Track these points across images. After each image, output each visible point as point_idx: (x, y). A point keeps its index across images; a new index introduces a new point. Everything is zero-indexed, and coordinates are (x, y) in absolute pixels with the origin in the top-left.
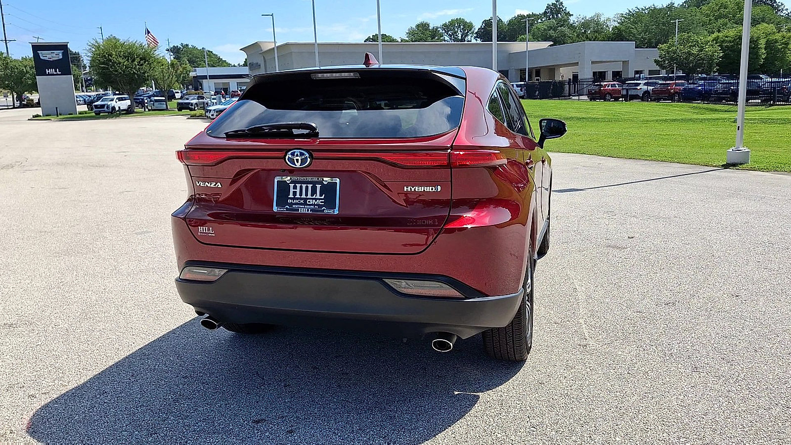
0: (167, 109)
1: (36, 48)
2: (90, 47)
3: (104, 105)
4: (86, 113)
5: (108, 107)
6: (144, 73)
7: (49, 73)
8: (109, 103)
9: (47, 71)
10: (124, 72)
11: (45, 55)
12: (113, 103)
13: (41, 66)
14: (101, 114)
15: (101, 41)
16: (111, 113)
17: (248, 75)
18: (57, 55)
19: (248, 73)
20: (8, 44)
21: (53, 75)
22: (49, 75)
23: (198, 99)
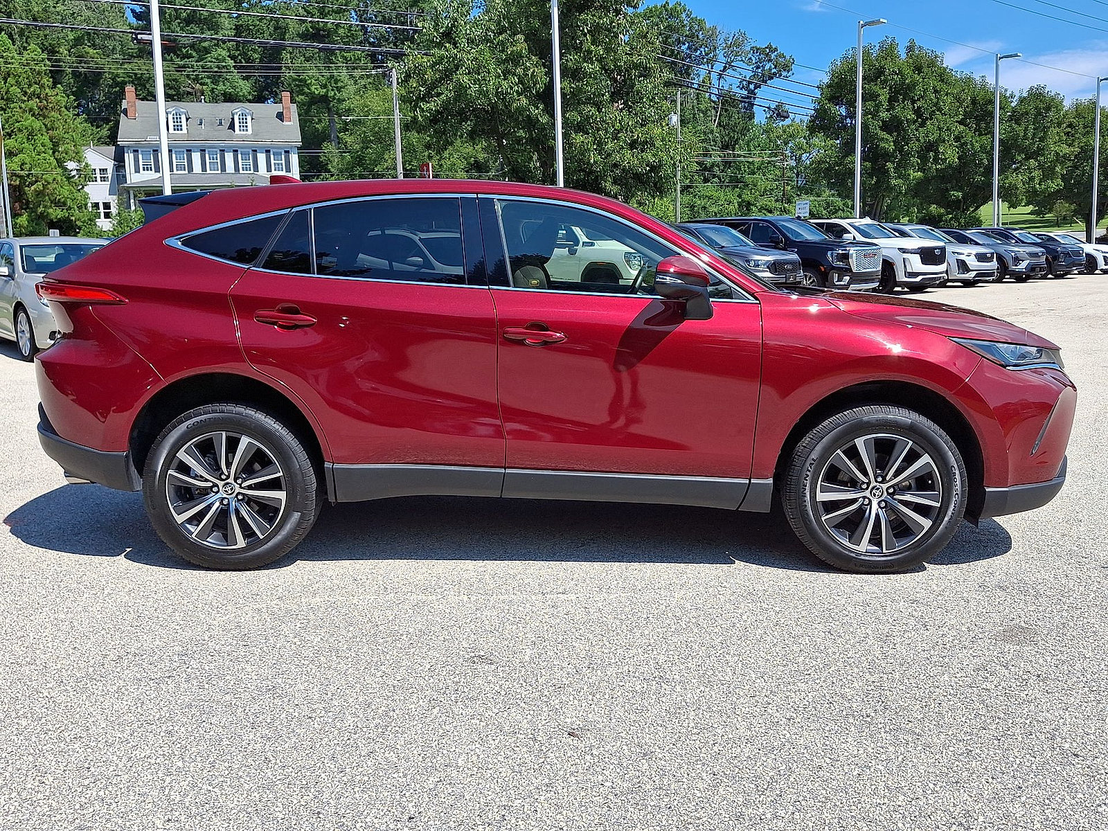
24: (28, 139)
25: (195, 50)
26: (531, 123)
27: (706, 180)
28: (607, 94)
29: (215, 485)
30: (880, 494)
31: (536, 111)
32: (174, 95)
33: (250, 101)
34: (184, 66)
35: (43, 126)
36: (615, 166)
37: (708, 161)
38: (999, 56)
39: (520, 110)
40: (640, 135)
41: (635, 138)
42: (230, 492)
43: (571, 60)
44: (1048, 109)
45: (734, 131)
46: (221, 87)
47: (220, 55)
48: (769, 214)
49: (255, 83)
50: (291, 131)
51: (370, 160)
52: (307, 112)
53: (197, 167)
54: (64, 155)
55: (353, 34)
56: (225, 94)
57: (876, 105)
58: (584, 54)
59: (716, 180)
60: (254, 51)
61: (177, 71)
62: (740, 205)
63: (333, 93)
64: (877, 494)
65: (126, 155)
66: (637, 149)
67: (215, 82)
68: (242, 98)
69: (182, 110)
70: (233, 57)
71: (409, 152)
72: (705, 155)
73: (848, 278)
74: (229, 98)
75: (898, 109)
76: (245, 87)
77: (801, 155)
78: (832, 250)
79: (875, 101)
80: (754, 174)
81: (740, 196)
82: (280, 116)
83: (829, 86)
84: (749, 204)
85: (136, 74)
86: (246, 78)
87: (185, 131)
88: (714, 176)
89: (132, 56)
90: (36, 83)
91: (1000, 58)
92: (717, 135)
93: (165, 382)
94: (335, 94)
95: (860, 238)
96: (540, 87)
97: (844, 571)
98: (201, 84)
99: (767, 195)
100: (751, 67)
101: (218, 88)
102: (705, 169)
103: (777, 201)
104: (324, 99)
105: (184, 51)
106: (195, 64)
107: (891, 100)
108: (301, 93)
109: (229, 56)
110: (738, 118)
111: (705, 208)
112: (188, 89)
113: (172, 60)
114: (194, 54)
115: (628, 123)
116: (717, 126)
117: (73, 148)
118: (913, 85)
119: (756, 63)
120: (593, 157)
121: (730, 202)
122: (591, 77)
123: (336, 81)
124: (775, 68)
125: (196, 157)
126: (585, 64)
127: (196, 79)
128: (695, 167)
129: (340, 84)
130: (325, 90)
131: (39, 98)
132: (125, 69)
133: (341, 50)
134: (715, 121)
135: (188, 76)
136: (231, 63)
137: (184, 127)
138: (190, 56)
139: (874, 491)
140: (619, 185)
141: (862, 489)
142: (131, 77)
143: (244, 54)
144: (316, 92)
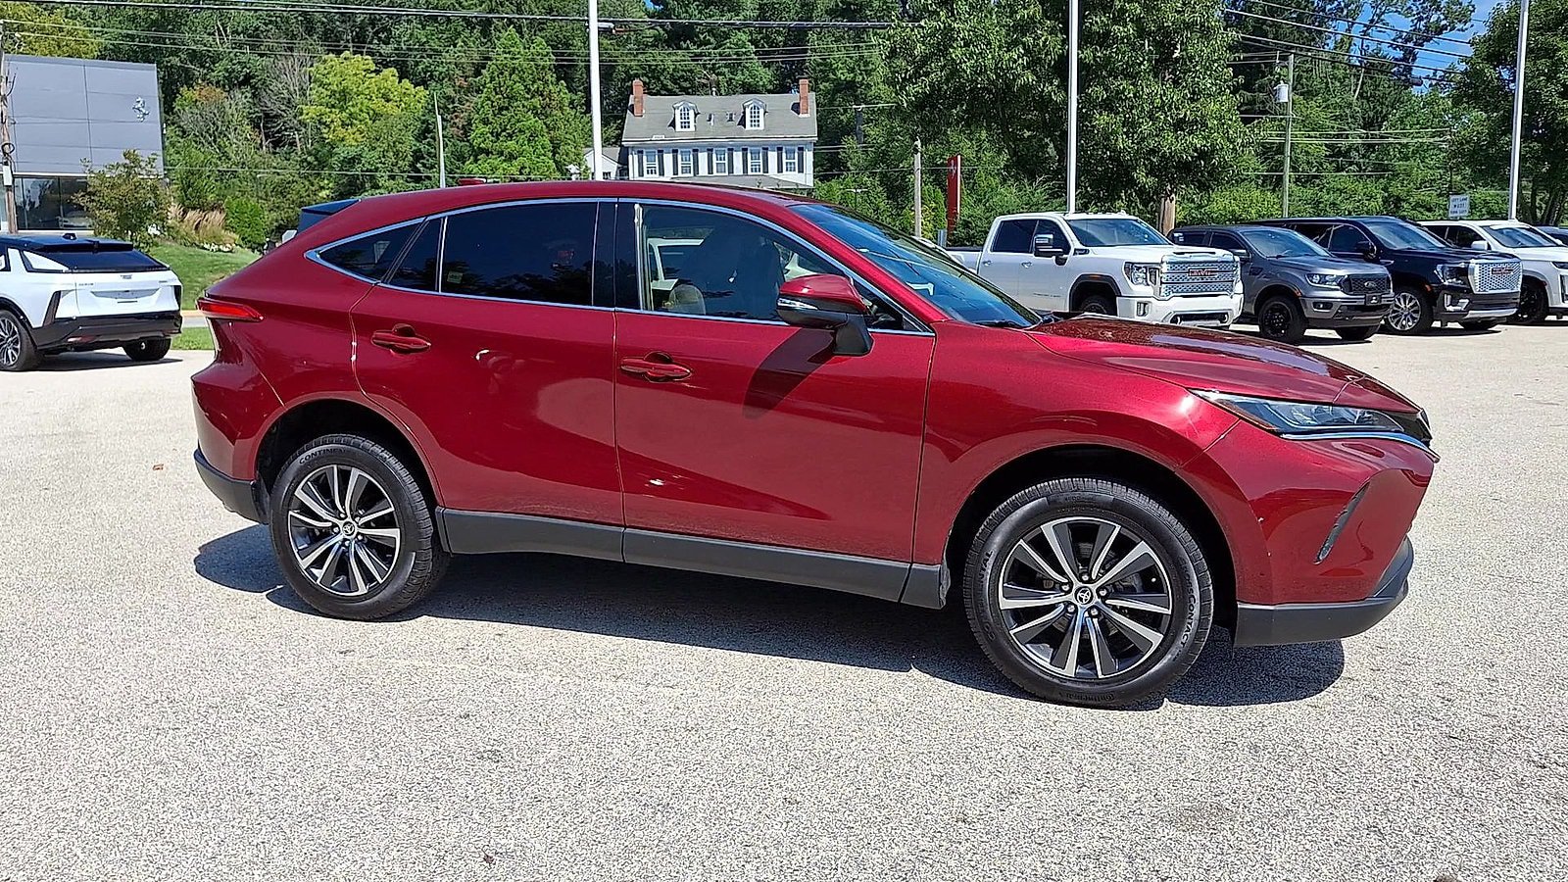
24: (529, 140)
25: (714, 36)
26: (1044, 103)
27: (1339, 169)
28: (1145, 62)
29: (335, 525)
30: (1089, 598)
31: (1050, 88)
32: (689, 88)
33: (770, 92)
34: (701, 55)
35: (544, 126)
36: (1153, 152)
37: (1343, 143)
39: (1026, 88)
40: (1188, 113)
41: (1181, 116)
42: (350, 532)
43: (1096, 22)
45: (1383, 104)
46: (739, 77)
47: (740, 40)
48: (1427, 213)
49: (777, 70)
50: (807, 125)
51: (895, 153)
52: (831, 102)
53: (703, 170)
54: (564, 157)
55: (888, 7)
56: (743, 85)
57: (1553, 64)
58: (1114, 14)
59: (1354, 168)
60: (779, 33)
61: (693, 60)
62: (1385, 201)
63: (861, 77)
64: (1084, 598)
65: (630, 157)
66: (1183, 130)
67: (733, 71)
68: (761, 88)
69: (690, 105)
70: (754, 42)
71: (942, 144)
72: (1338, 136)
73: (1467, 301)
74: (749, 89)
76: (765, 75)
78: (1444, 262)
79: (1552, 58)
80: (1407, 159)
81: (1385, 189)
82: (796, 108)
83: (1487, 40)
84: (1398, 199)
85: (650, 66)
86: (767, 66)
87: (692, 128)
88: (1351, 164)
89: (647, 46)
90: (539, 79)
92: (1358, 109)
93: (285, 407)
94: (863, 79)
95: (1497, 247)
96: (1052, 58)
97: (1038, 697)
98: (717, 75)
99: (1426, 187)
100: (1410, 19)
101: (737, 78)
102: (1339, 154)
103: (1439, 195)
104: (851, 85)
105: (702, 37)
106: (713, 51)
108: (826, 79)
109: (749, 41)
110: (1389, 87)
111: (1335, 204)
112: (703, 81)
113: (688, 48)
114: (712, 40)
115: (1172, 98)
116: (1357, 99)
117: (573, 150)
119: (1417, 14)
120: (1121, 143)
121: (1372, 197)
122: (1123, 43)
123: (866, 64)
124: (1446, 18)
125: (703, 157)
126: (1116, 27)
127: (713, 69)
128: (1324, 151)
129: (871, 66)
130: (852, 75)
131: (542, 95)
132: (639, 61)
133: (873, 27)
134: (1355, 91)
135: (704, 66)
136: (753, 48)
137: (692, 124)
138: (707, 43)
139: (1079, 594)
140: (1156, 176)
141: (1062, 591)
142: (644, 69)
143: (767, 37)
144: (843, 78)
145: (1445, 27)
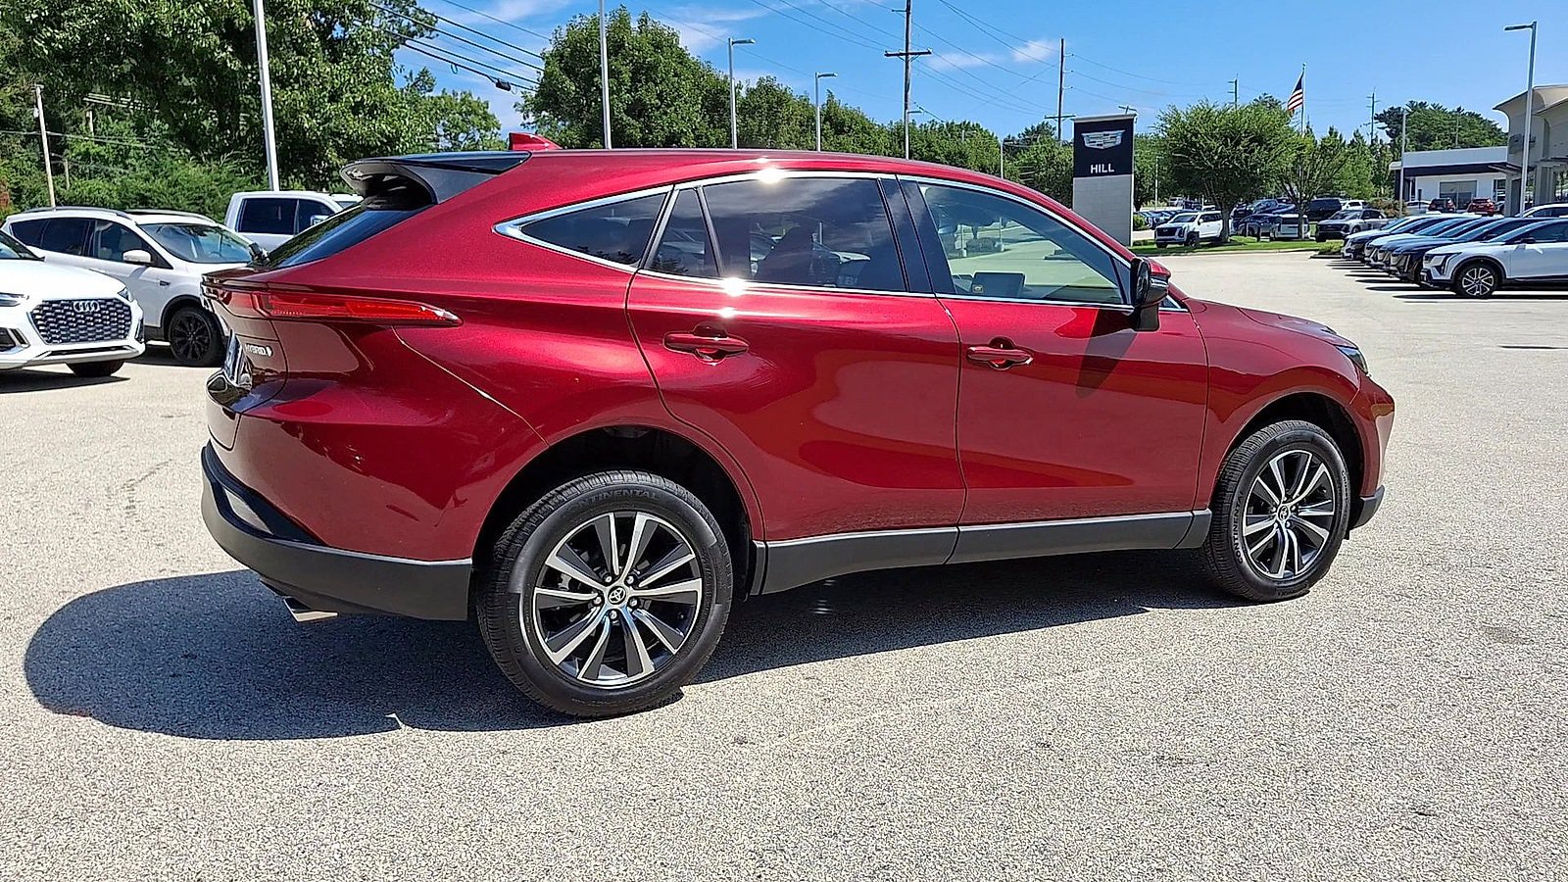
0: (1299, 238)
1: (1081, 128)
2: (1161, 122)
3: (1175, 229)
4: (1145, 244)
5: (1181, 233)
6: (1254, 167)
7: (1094, 171)
8: (1186, 225)
9: (1092, 169)
10: (1216, 165)
11: (1095, 140)
12: (1193, 226)
13: (1085, 160)
14: (1169, 246)
15: (1182, 109)
16: (1186, 244)
17: (1505, 164)
18: (1111, 139)
19: (1506, 161)
20: (1062, 123)
21: (1102, 174)
22: (1094, 174)
23: (1362, 218)
29: (600, 594)
30: (1286, 514)
38: (731, 40)
42: (619, 599)
44: (780, 103)
75: (642, 91)
77: (457, 135)
79: (619, 79)
83: (555, 56)
91: (733, 43)
93: (546, 443)
107: (634, 80)
115: (349, 80)
118: (653, 67)
139: (1281, 512)
145: (414, 34)
